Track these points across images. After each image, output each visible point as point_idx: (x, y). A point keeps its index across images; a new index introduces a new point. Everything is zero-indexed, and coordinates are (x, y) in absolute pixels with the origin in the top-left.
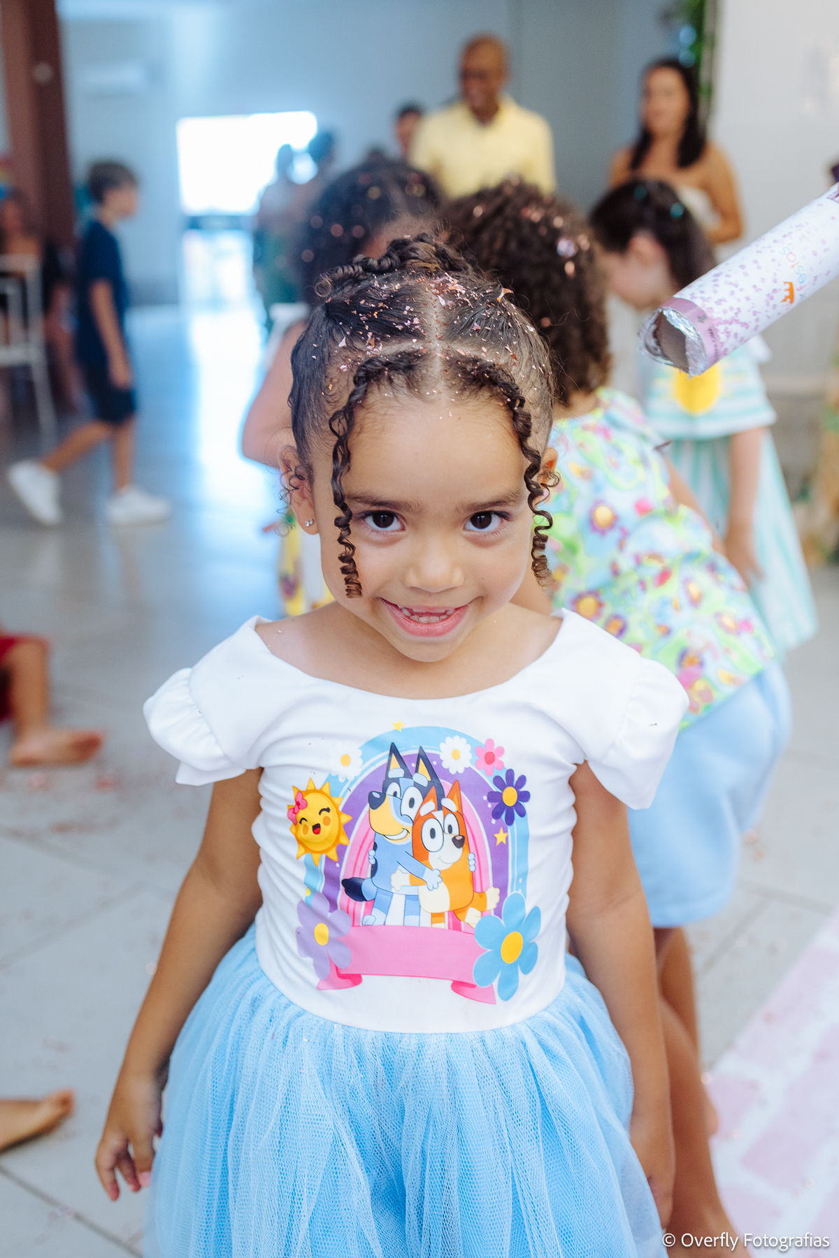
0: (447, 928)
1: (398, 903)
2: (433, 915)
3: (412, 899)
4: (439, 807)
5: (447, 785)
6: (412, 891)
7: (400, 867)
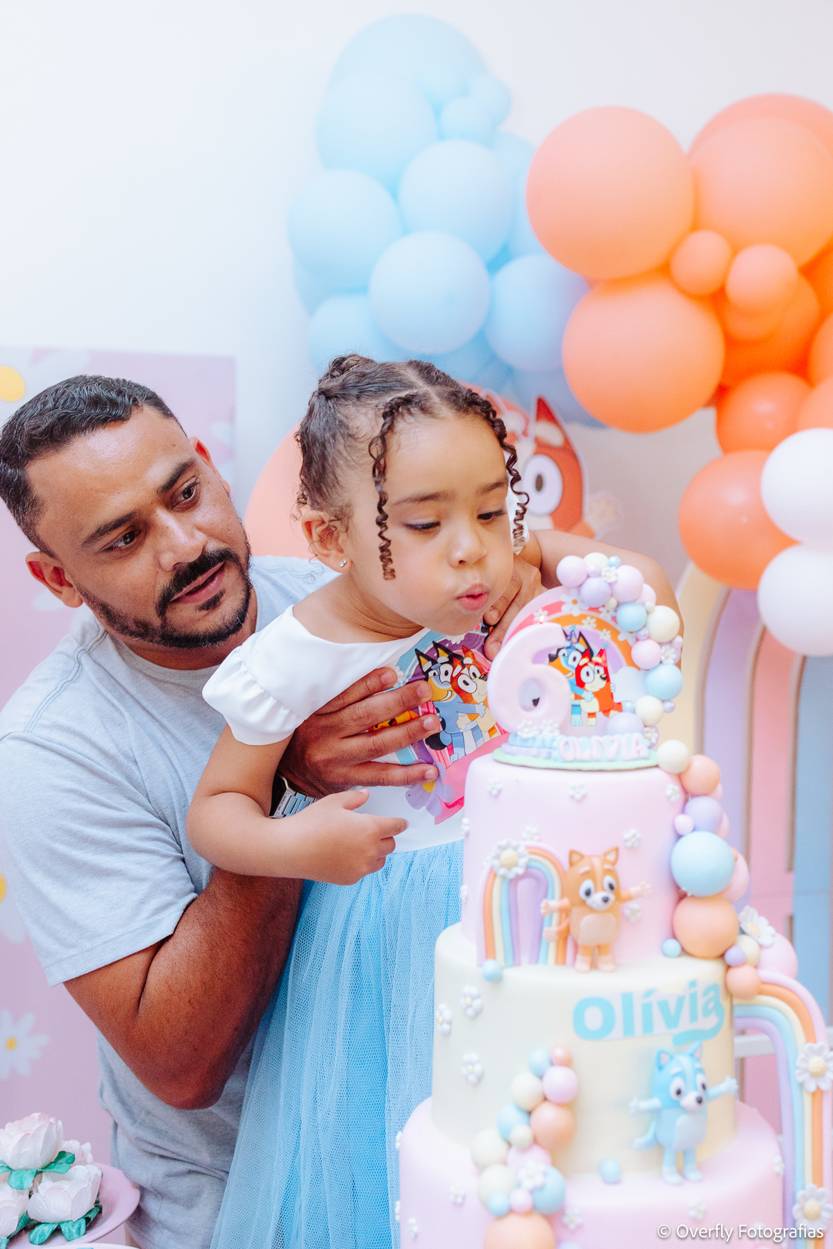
0: (500, 734)
1: (468, 737)
2: (489, 731)
3: (475, 729)
4: (463, 666)
5: (459, 651)
6: (473, 724)
7: (459, 714)
